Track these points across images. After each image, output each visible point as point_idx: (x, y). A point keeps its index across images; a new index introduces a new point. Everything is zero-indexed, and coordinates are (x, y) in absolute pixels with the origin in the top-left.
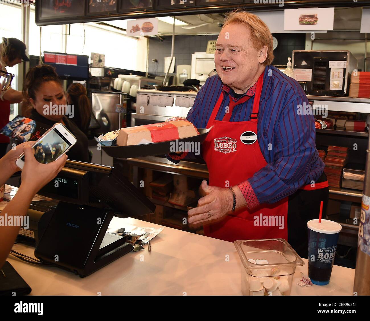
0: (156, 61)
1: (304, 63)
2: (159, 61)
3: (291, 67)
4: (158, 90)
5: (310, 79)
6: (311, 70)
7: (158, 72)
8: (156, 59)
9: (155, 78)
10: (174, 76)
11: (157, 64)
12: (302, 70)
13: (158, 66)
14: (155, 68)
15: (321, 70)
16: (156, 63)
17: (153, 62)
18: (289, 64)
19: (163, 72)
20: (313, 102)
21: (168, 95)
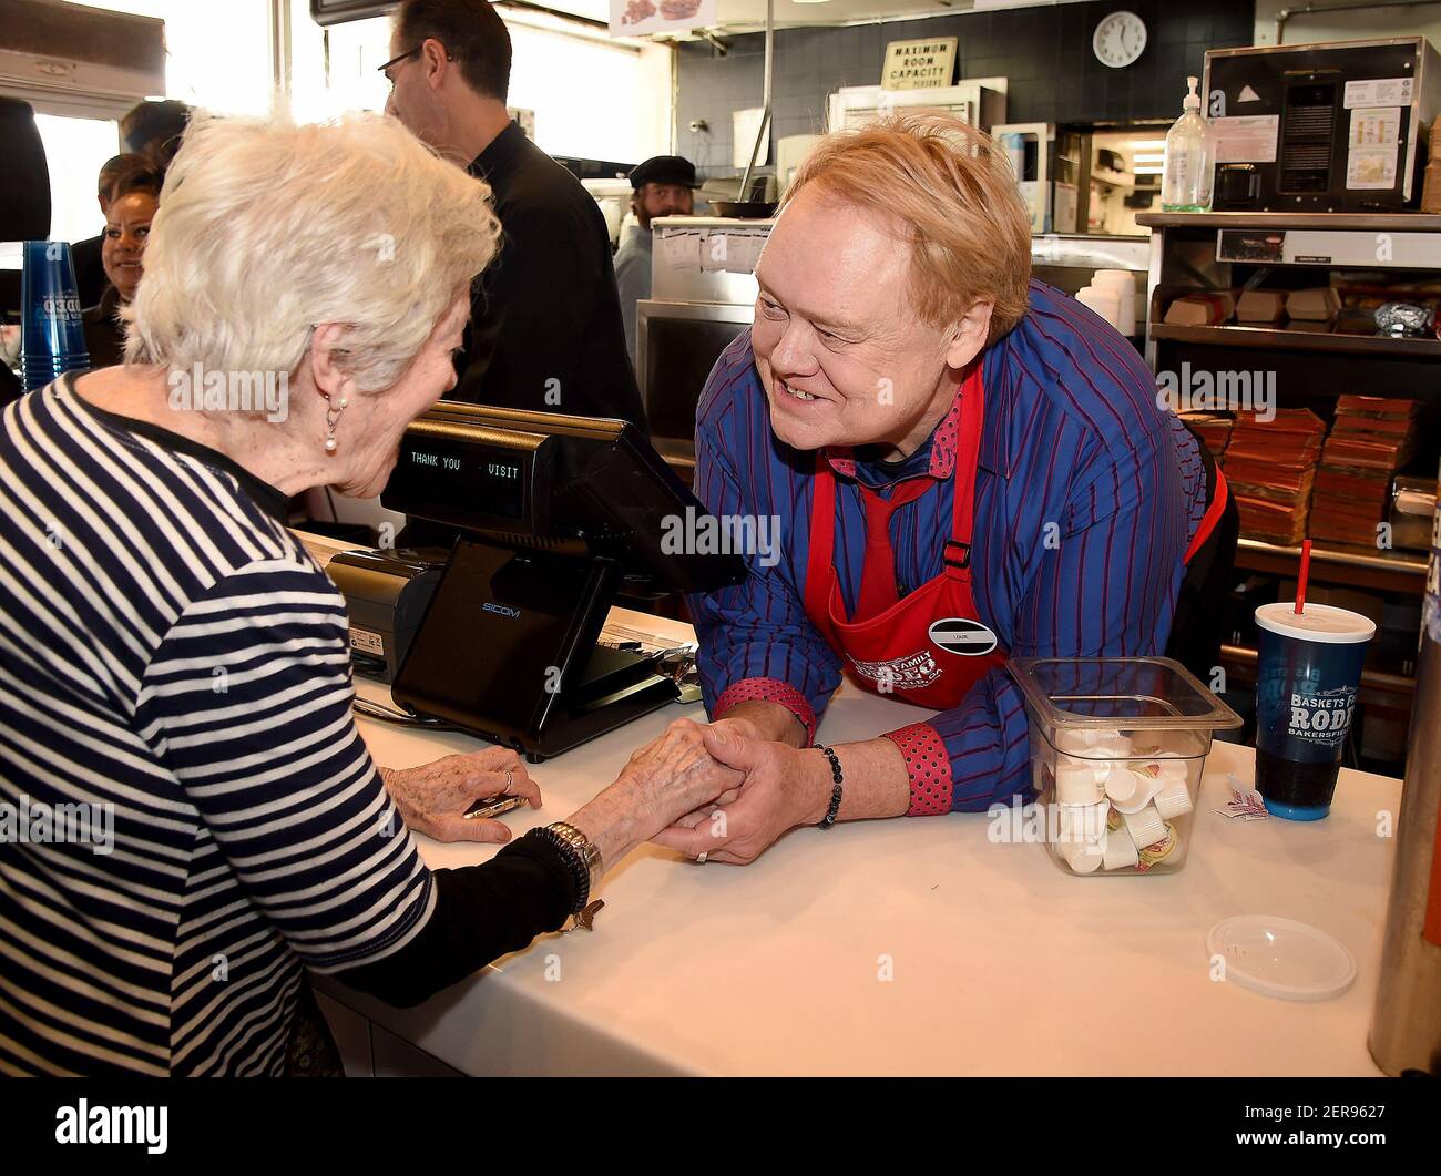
0: (704, 127)
1: (1248, 95)
2: (713, 128)
3: (1198, 112)
4: (723, 216)
5: (1270, 155)
6: (1276, 118)
7: (713, 164)
8: (703, 121)
9: (703, 188)
10: (770, 178)
11: (708, 137)
12: (1241, 122)
13: (709, 145)
14: (703, 152)
15: (1316, 118)
16: (702, 133)
17: (694, 130)
18: (1191, 100)
19: (729, 165)
20: (1282, 236)
21: (759, 232)
